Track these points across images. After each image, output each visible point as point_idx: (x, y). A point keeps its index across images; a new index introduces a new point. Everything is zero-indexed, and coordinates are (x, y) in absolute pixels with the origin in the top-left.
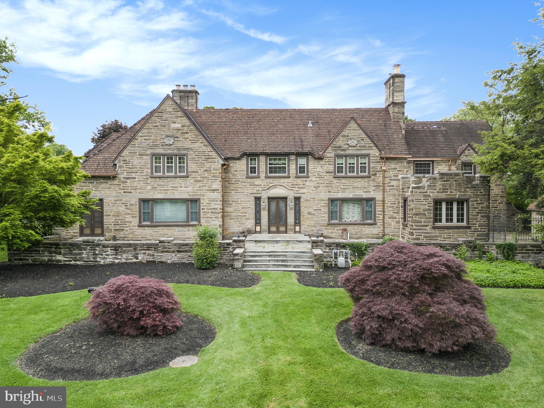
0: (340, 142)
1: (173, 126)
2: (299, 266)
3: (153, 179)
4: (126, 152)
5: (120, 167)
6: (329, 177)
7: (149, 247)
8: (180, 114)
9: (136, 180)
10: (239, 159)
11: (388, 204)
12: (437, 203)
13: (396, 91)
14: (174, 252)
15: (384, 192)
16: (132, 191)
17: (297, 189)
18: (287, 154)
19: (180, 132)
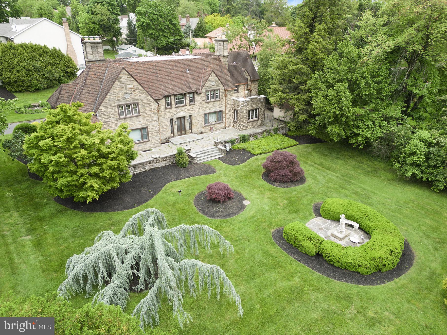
0: (208, 84)
1: (128, 86)
2: (216, 156)
3: (121, 120)
4: (102, 107)
5: (100, 116)
6: (204, 103)
7: (150, 162)
8: (131, 79)
9: (111, 122)
10: (162, 99)
11: (227, 112)
12: (249, 111)
13: (225, 49)
14: (161, 161)
15: (226, 107)
16: (109, 129)
17: (190, 111)
18: (185, 94)
19: (133, 90)
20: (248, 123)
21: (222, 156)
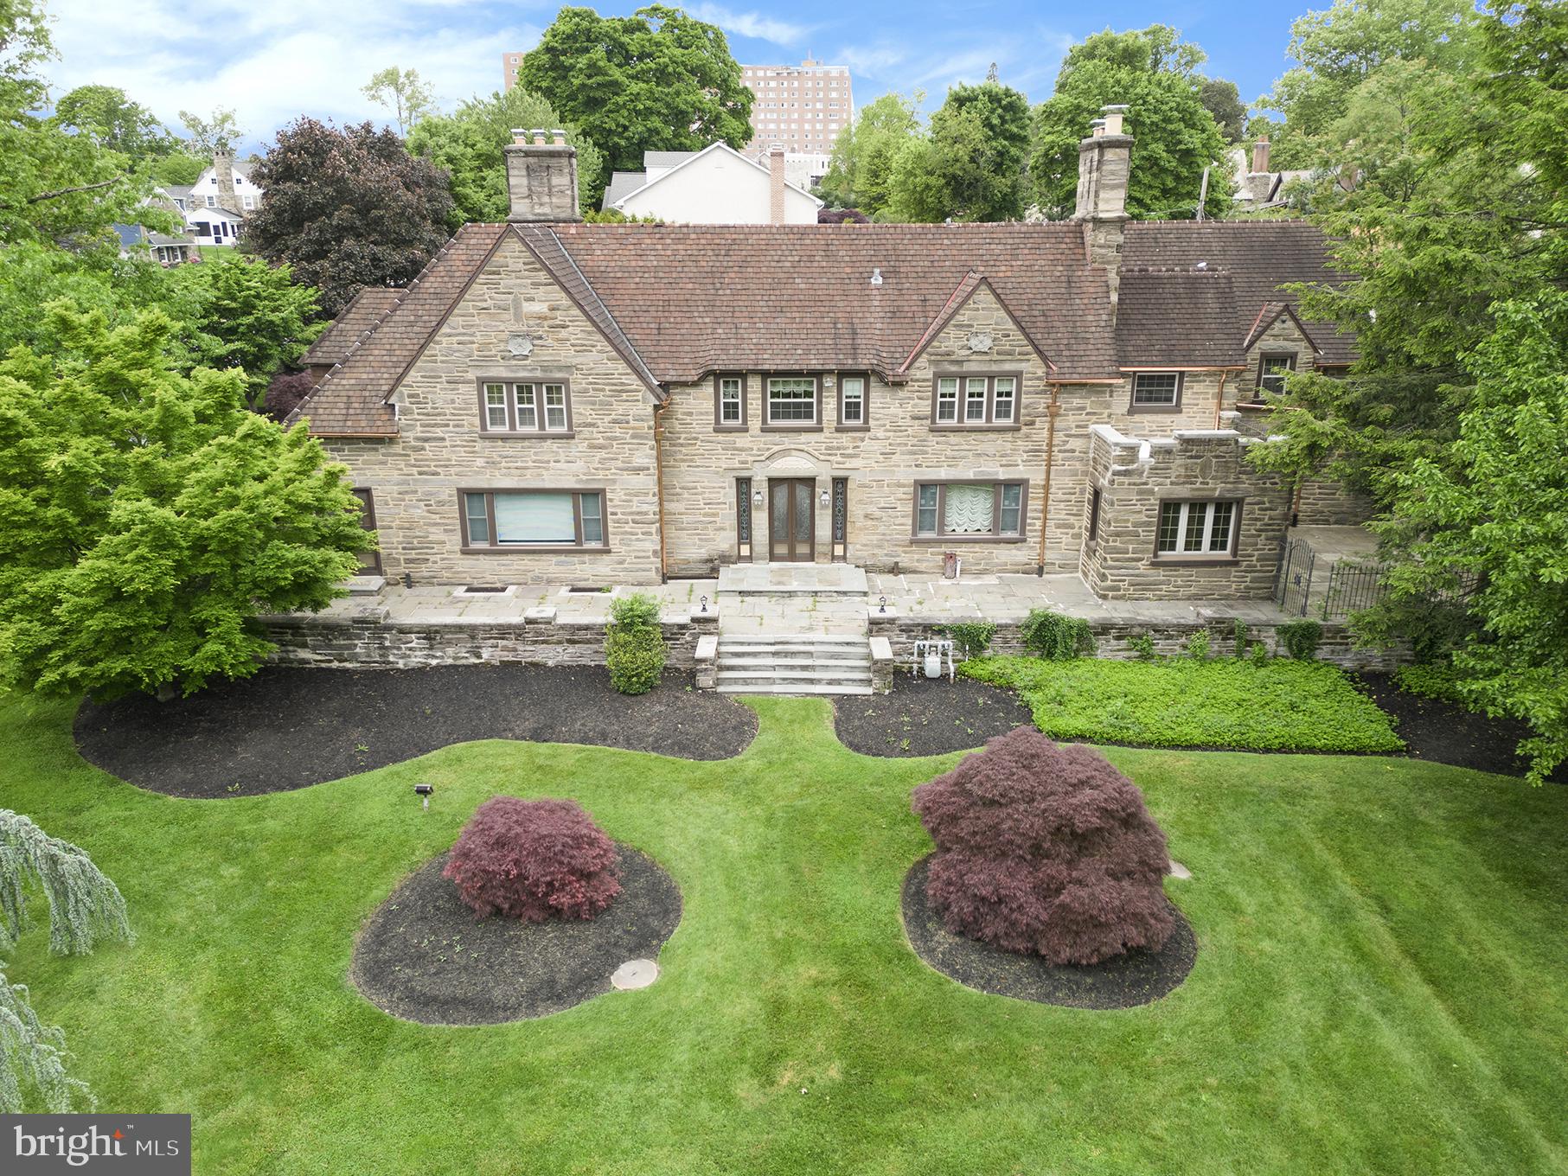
0: (951, 341)
1: (528, 308)
2: (838, 682)
3: (487, 443)
4: (413, 376)
5: (404, 412)
6: (920, 428)
7: (503, 631)
8: (542, 276)
9: (447, 443)
10: (695, 384)
11: (1056, 493)
13: (1105, 186)
14: (559, 642)
15: (1049, 466)
16: (439, 470)
17: (839, 459)
18: (818, 374)
19: (546, 323)
20: (1155, 565)
21: (870, 691)
